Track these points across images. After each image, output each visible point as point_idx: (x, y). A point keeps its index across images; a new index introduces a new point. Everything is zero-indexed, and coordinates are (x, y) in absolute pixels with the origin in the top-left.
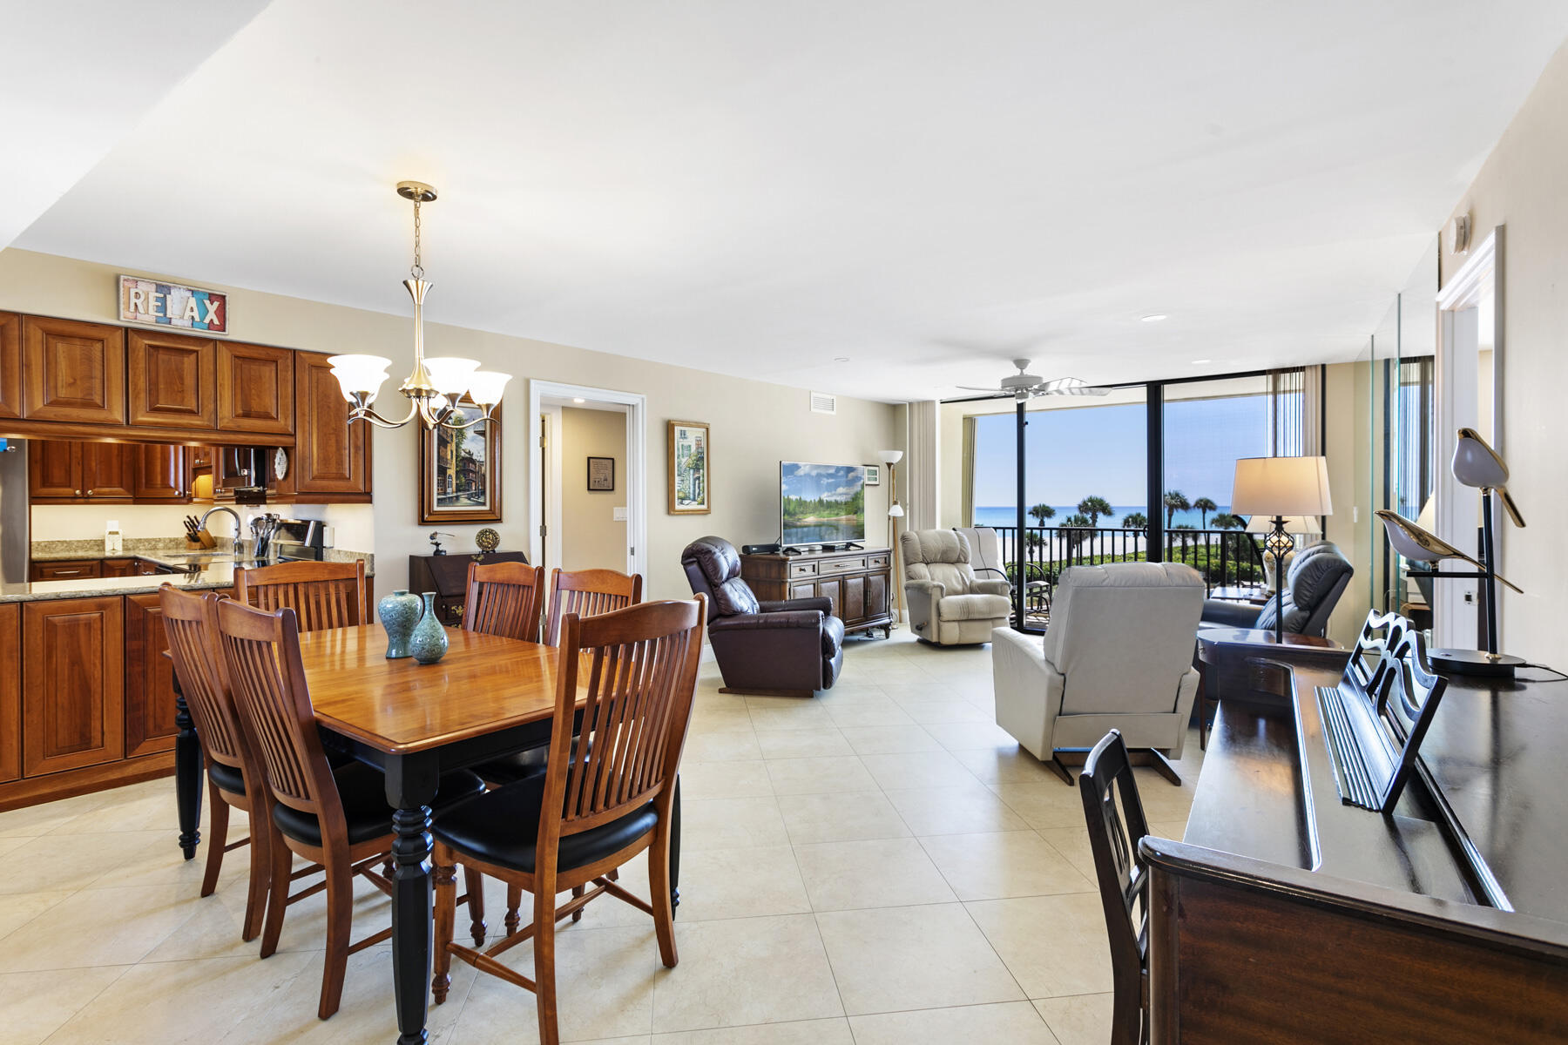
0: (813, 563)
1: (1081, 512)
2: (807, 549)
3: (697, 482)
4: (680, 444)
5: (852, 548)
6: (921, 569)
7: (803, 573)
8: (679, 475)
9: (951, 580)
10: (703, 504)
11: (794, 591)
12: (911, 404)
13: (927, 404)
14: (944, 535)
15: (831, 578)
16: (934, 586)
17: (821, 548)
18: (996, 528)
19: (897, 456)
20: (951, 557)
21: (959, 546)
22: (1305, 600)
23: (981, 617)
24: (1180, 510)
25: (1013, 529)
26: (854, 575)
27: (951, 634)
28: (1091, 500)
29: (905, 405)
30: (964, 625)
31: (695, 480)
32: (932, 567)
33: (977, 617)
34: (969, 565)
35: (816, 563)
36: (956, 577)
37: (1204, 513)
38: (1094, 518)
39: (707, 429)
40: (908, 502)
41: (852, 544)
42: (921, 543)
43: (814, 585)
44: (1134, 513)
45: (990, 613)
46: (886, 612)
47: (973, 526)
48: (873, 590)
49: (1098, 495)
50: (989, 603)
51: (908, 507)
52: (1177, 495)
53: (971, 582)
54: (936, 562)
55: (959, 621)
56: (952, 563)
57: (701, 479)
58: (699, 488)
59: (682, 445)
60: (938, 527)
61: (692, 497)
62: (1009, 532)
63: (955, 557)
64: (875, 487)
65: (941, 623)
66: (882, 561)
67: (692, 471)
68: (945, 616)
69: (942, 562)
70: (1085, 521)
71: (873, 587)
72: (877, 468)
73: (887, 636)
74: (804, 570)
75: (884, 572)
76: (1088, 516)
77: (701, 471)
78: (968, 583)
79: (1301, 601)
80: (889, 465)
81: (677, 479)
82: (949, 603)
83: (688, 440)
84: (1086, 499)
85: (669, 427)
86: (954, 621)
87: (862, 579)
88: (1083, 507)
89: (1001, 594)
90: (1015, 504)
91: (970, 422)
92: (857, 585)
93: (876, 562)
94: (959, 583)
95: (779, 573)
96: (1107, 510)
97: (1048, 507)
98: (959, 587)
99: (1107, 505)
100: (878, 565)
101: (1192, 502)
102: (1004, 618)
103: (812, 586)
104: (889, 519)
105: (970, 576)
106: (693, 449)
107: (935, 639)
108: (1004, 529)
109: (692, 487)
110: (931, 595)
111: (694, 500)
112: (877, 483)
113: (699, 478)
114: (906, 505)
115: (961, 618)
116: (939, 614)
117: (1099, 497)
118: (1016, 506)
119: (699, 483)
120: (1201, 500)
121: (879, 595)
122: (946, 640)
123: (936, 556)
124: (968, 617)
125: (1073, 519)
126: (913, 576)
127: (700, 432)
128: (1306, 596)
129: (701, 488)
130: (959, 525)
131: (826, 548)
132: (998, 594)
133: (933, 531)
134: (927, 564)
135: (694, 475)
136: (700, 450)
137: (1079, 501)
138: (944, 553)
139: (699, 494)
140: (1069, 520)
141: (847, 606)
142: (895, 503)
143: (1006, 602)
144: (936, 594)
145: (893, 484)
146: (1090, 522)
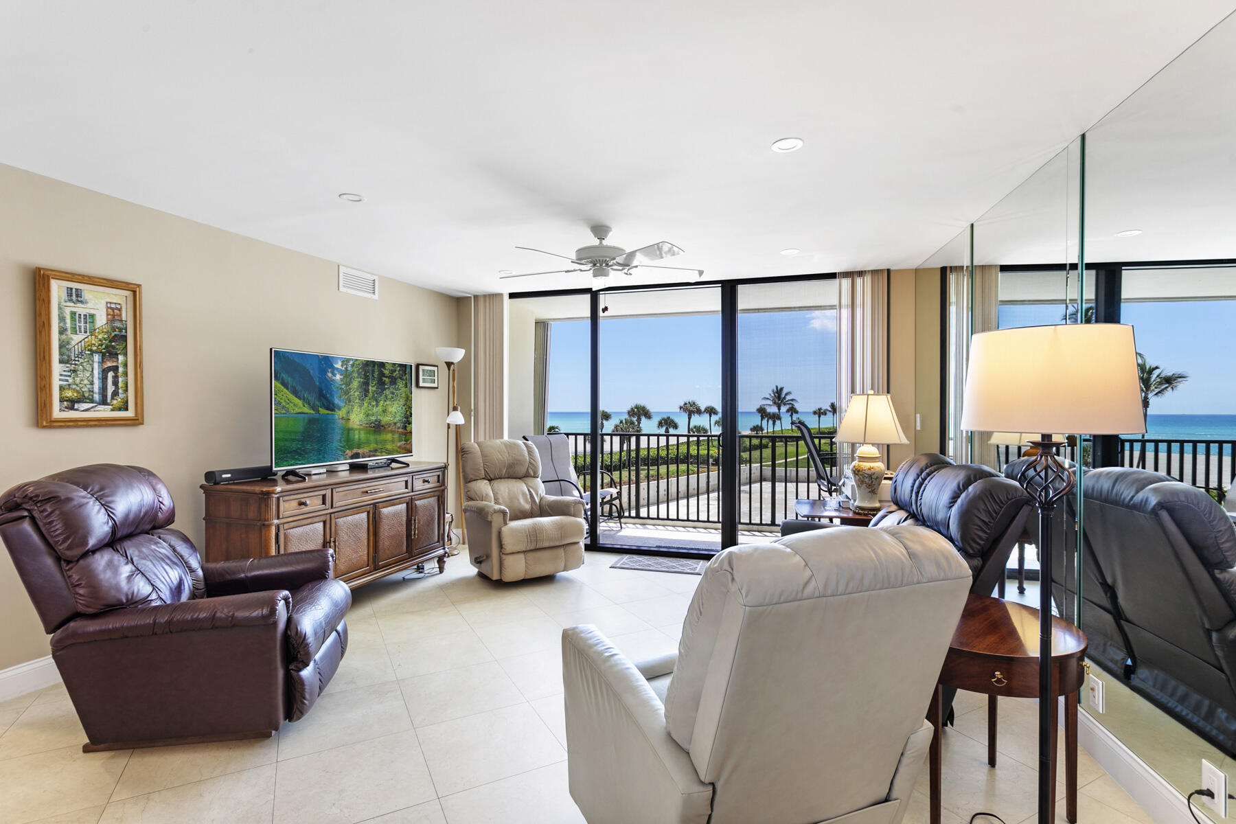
0: (323, 492)
1: (630, 416)
2: (324, 470)
3: (111, 375)
4: (67, 312)
5: (394, 465)
6: (484, 487)
7: (305, 509)
8: (61, 362)
9: (518, 500)
10: (126, 409)
11: (286, 536)
12: (476, 297)
13: (494, 297)
14: (511, 447)
15: (356, 509)
16: (496, 512)
17: (347, 467)
18: (567, 435)
19: (458, 355)
20: (517, 471)
21: (528, 458)
22: (979, 544)
23: (552, 544)
24: (696, 414)
25: (585, 435)
26: (391, 502)
27: (516, 568)
28: (637, 407)
29: (471, 297)
30: (530, 555)
31: (104, 373)
32: (496, 483)
33: (546, 544)
34: (539, 479)
35: (328, 493)
36: (524, 494)
37: (710, 416)
38: (639, 420)
39: (134, 292)
40: (473, 407)
41: (394, 460)
42: (484, 455)
43: (325, 522)
44: (665, 417)
45: (562, 538)
46: (438, 541)
47: (546, 432)
48: (420, 519)
49: (642, 403)
50: (561, 527)
51: (472, 413)
52: (694, 403)
53: (541, 499)
54: (501, 478)
55: (524, 552)
56: (520, 479)
57: (121, 370)
58: (115, 383)
59: (73, 314)
60: (506, 437)
61: (97, 397)
62: (581, 439)
63: (523, 471)
64: (432, 391)
65: (504, 557)
66: (433, 480)
67: (97, 358)
68: (509, 548)
69: (508, 478)
70: (632, 423)
71: (421, 513)
72: (435, 369)
73: (441, 570)
74: (304, 504)
75: (436, 493)
76: (635, 419)
77: (121, 358)
78: (537, 501)
79: (974, 545)
80: (449, 364)
81: (57, 368)
82: (515, 531)
83: (89, 305)
84: (633, 406)
85: (39, 281)
86: (519, 552)
87: (405, 505)
88: (631, 413)
89: (574, 516)
90: (588, 409)
91: (542, 326)
92: (395, 514)
93: (425, 481)
94: (526, 501)
95: (260, 512)
96: (648, 415)
97: (606, 412)
98: (527, 507)
99: (648, 411)
100: (427, 486)
101: (703, 409)
102: (578, 543)
103: (321, 524)
104: (449, 427)
105: (540, 492)
106: (101, 320)
107: (495, 577)
108: (576, 435)
109: (97, 383)
110: (491, 522)
111: (104, 402)
112: (435, 385)
113: (115, 369)
114: (471, 411)
115: (528, 549)
116: (501, 546)
117: (642, 405)
118: (589, 411)
119: (116, 378)
120: (708, 408)
121: (429, 523)
122: (509, 576)
123: (500, 470)
124: (536, 546)
125: (624, 422)
126: (473, 497)
127: (119, 297)
128: (981, 538)
129: (120, 385)
130: (530, 433)
131: (354, 468)
132: (570, 515)
133: (498, 441)
134: (491, 480)
135: (102, 362)
136: (118, 324)
137: (629, 408)
138: (511, 466)
139: (115, 394)
140: (621, 422)
141: (381, 543)
142: (455, 409)
143: (580, 526)
144: (496, 520)
145: (454, 386)
146: (636, 423)
